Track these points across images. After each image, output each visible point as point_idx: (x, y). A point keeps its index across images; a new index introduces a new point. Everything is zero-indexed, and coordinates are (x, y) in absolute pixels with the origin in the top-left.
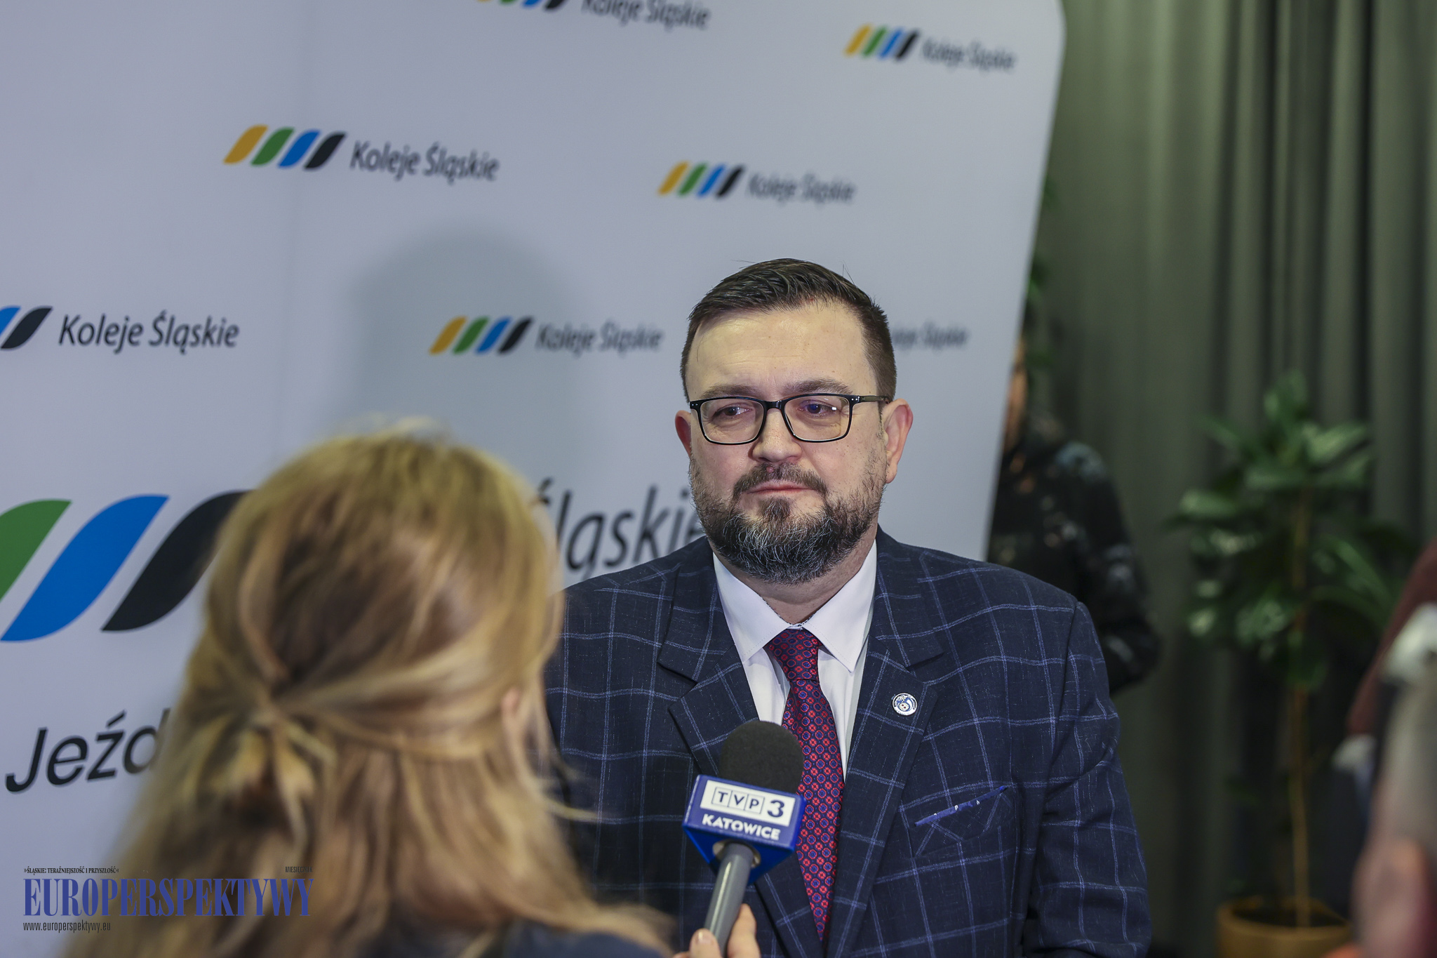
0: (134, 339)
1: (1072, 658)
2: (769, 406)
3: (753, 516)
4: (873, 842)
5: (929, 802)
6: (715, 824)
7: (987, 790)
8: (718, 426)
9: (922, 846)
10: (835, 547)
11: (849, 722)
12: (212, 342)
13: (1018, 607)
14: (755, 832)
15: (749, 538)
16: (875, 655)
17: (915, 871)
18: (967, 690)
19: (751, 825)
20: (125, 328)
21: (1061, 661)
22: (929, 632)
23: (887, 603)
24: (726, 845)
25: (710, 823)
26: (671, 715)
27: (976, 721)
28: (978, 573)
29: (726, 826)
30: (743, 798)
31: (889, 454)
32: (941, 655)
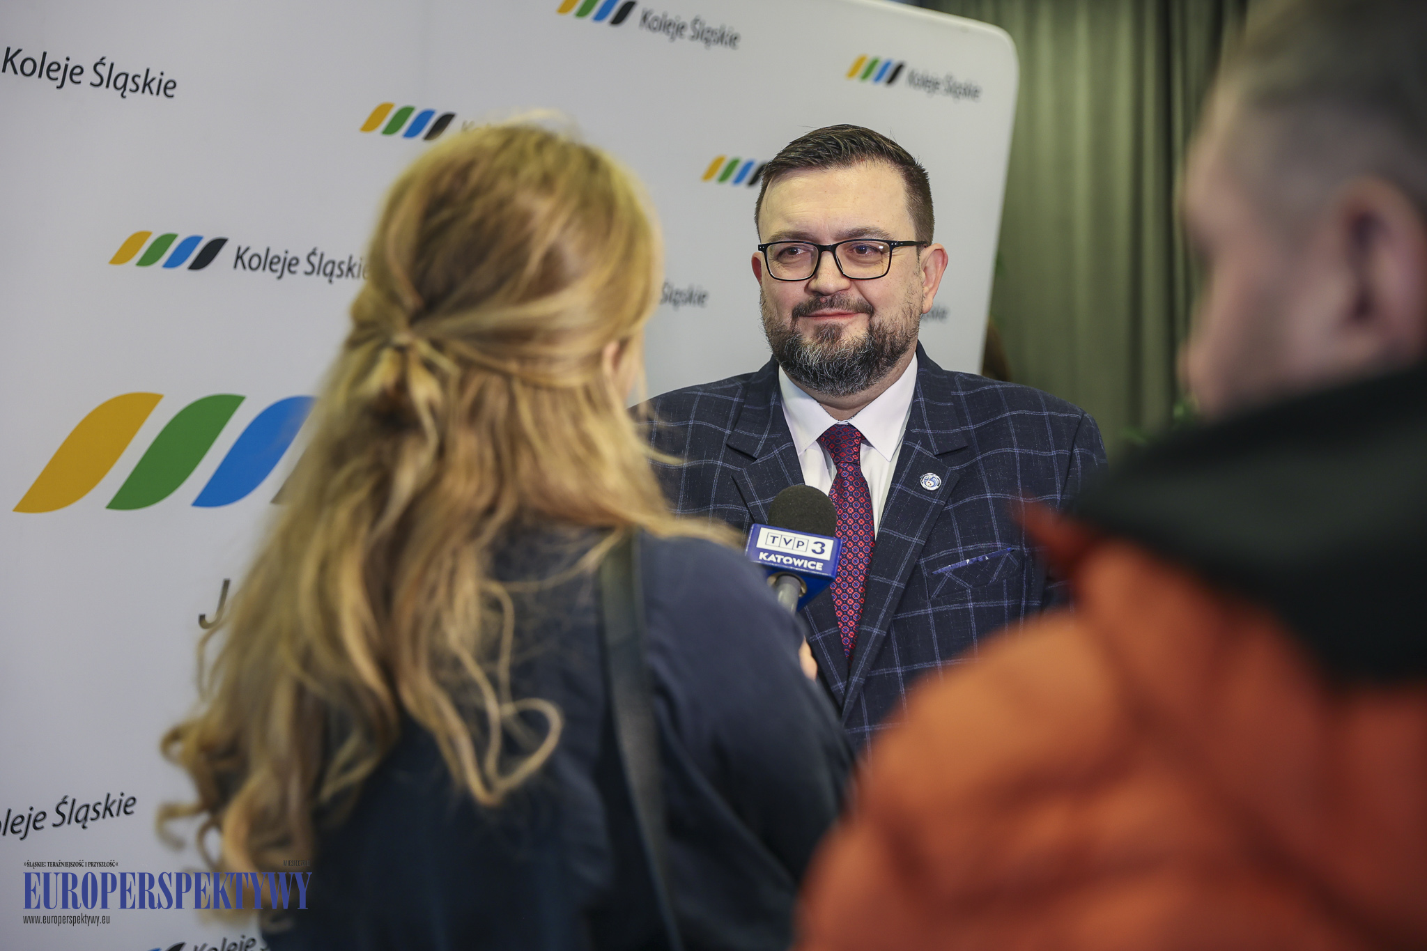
0: (293, 269)
1: (1077, 451)
2: (822, 249)
3: (808, 339)
4: (895, 584)
5: (945, 556)
6: (769, 559)
7: (996, 549)
8: (781, 262)
9: (937, 591)
10: (877, 363)
11: (882, 498)
12: (353, 276)
13: (1033, 413)
14: (803, 564)
15: (804, 356)
16: (910, 444)
17: (930, 611)
18: (983, 473)
19: (799, 560)
20: (285, 259)
21: (1068, 453)
22: (958, 430)
23: (923, 406)
24: (778, 578)
25: (765, 559)
26: (733, 479)
27: (989, 496)
28: (1002, 388)
29: (779, 561)
30: (791, 540)
31: (926, 289)
32: (965, 448)
